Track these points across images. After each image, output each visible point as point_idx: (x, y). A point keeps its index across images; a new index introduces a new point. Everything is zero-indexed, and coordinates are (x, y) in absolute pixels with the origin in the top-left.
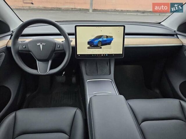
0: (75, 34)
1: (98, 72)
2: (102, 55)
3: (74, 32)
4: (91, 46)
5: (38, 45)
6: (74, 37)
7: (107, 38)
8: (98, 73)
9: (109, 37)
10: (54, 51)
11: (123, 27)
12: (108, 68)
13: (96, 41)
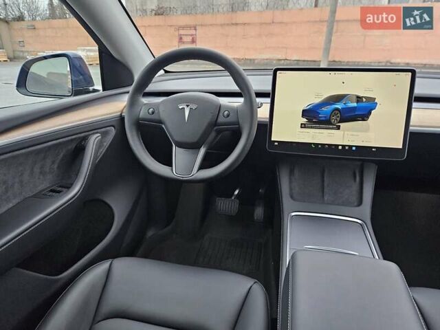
0: (271, 95)
1: (323, 196)
2: (340, 147)
3: (269, 88)
4: (310, 121)
5: (180, 107)
6: (268, 100)
7: (358, 102)
8: (326, 198)
9: (364, 100)
10: (214, 124)
11: (410, 74)
12: (355, 187)
13: (327, 109)
